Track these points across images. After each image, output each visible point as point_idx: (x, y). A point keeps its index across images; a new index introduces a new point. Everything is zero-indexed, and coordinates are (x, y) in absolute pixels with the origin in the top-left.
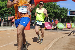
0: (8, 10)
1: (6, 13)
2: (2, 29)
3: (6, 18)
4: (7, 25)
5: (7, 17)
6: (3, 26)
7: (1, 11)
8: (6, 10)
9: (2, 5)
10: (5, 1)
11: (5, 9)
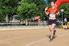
0: (34, 11)
1: (33, 14)
2: (29, 28)
3: (33, 19)
4: (34, 25)
5: (34, 17)
6: (31, 25)
7: (28, 12)
8: (33, 11)
9: (29, 7)
10: (32, 3)
11: (31, 11)
